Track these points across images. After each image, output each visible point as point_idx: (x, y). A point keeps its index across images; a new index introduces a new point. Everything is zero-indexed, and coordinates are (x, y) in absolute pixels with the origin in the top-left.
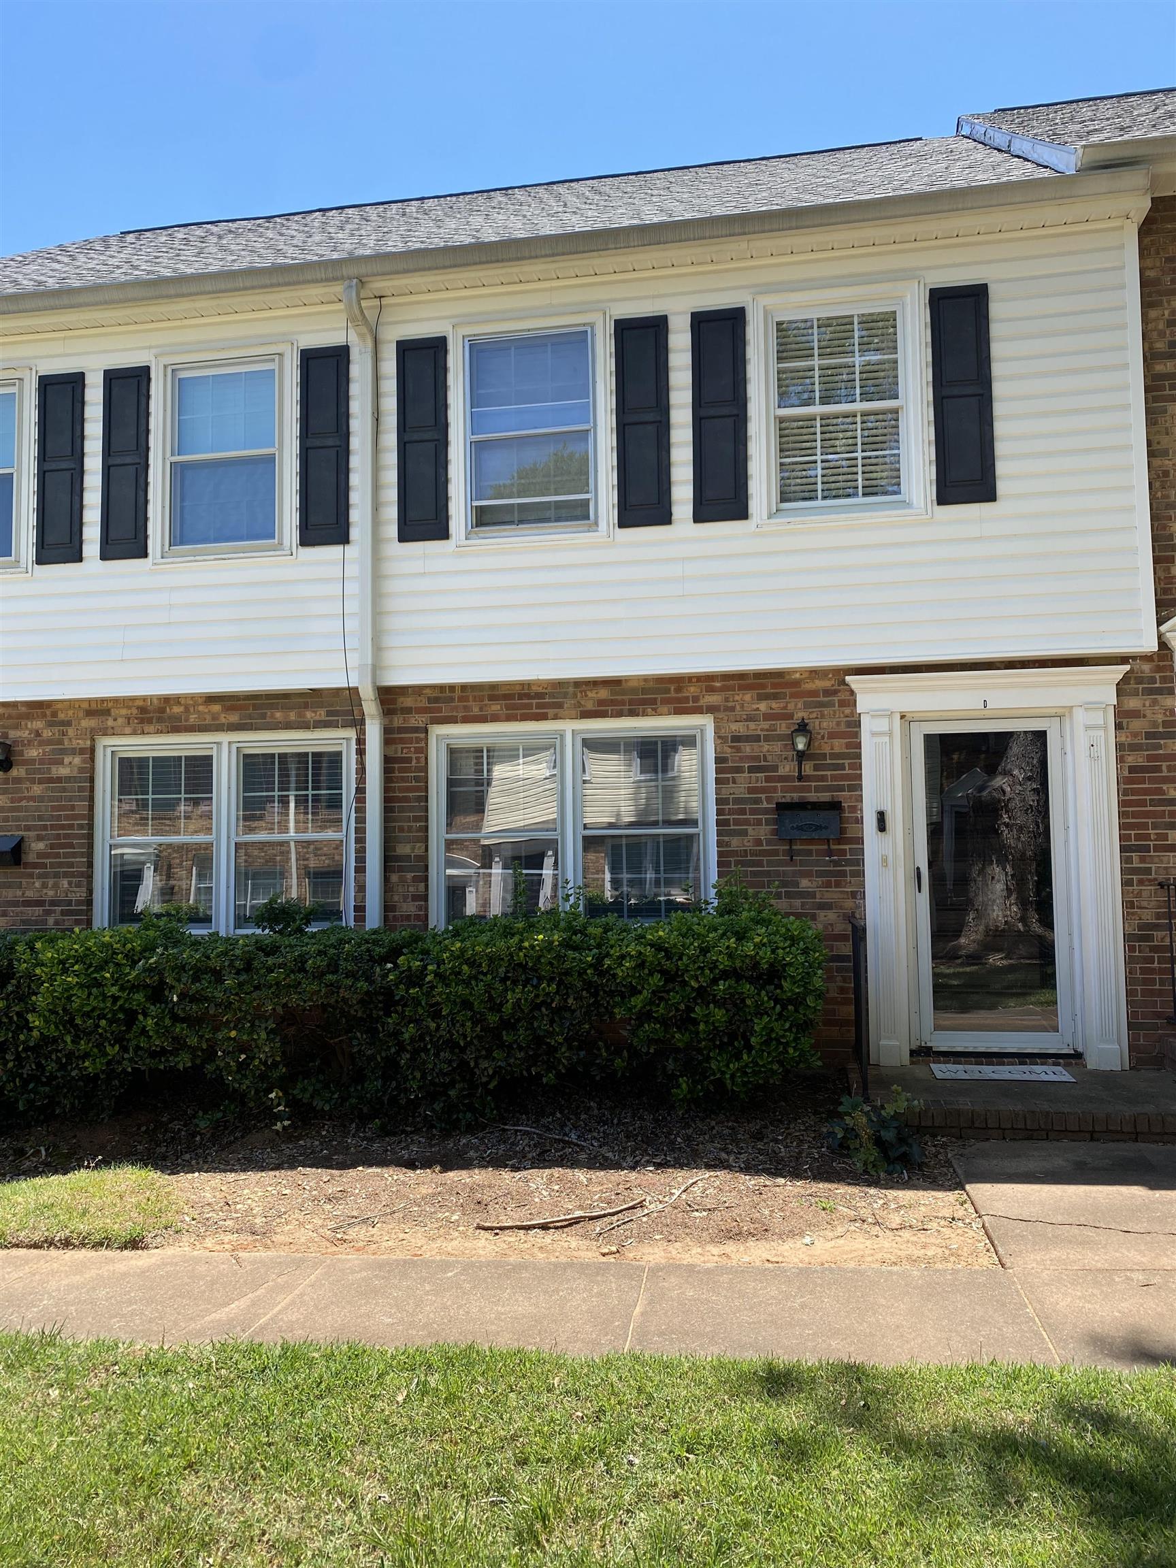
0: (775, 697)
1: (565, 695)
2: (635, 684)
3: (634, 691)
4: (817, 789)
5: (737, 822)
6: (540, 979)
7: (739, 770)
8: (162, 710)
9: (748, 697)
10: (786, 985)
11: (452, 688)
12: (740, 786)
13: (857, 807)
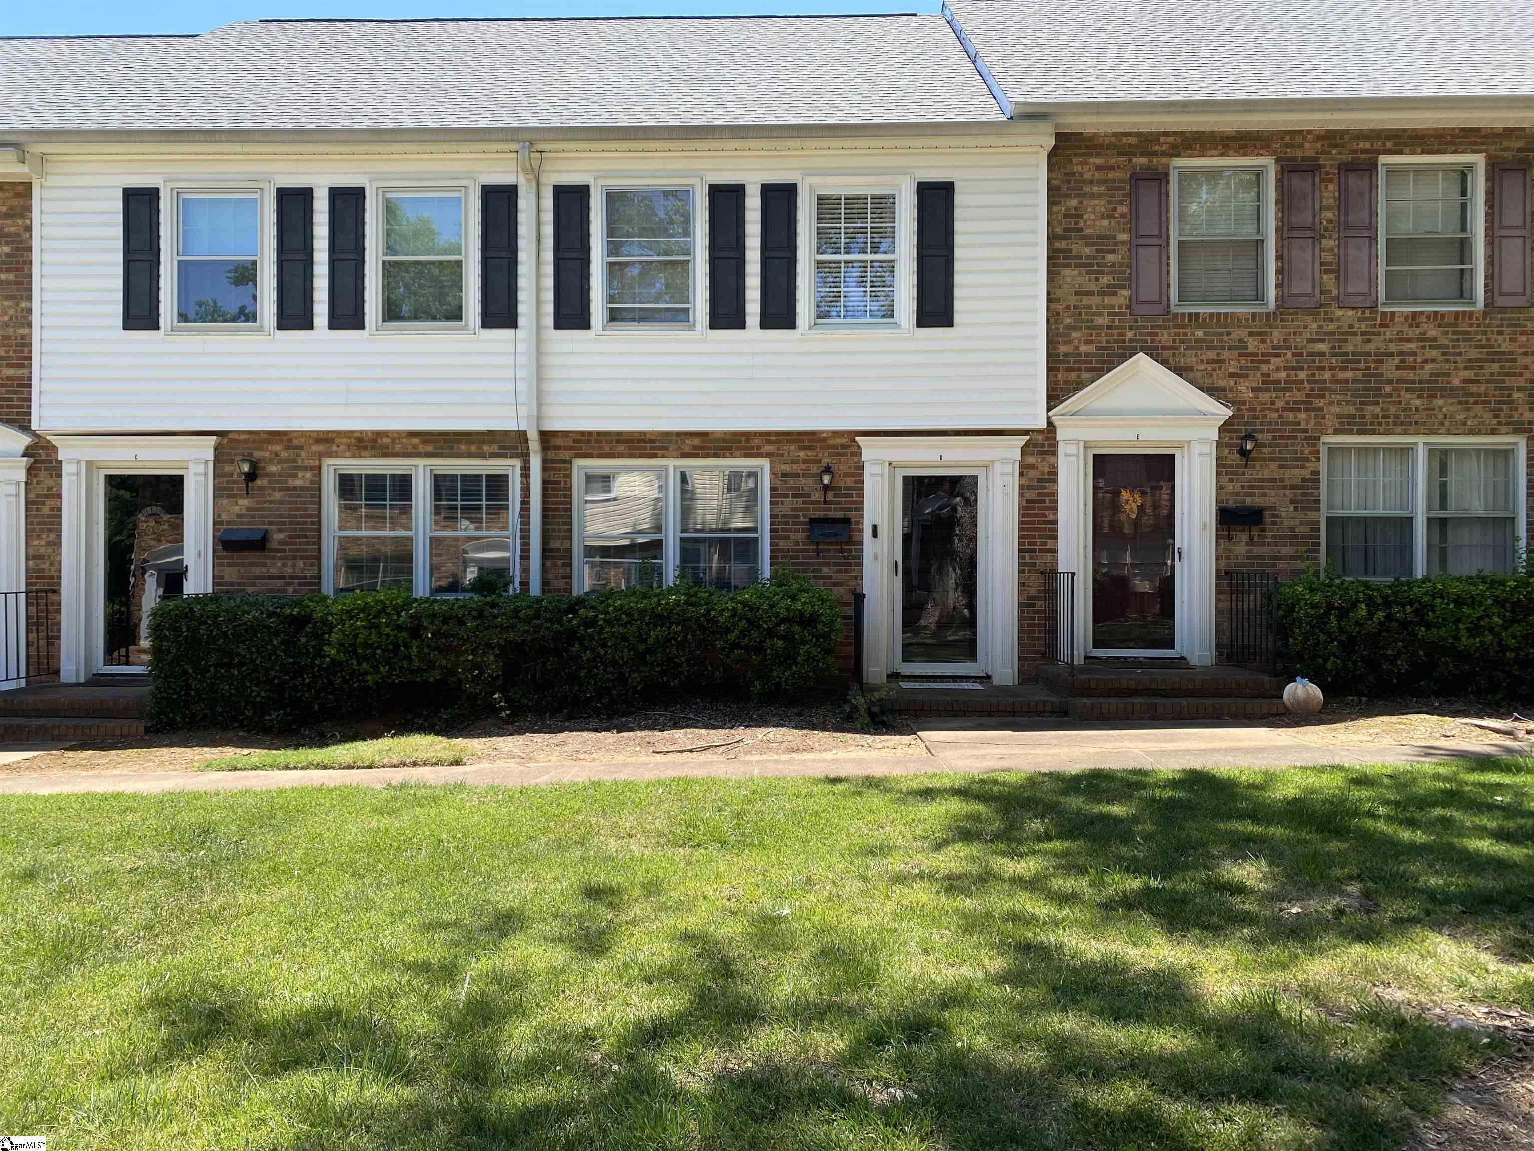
0: (810, 448)
1: (670, 442)
2: (718, 436)
3: (717, 440)
4: (836, 510)
5: (784, 530)
6: (671, 624)
7: (786, 496)
8: (374, 441)
9: (792, 448)
10: (820, 627)
11: (590, 433)
12: (786, 507)
13: (860, 522)
